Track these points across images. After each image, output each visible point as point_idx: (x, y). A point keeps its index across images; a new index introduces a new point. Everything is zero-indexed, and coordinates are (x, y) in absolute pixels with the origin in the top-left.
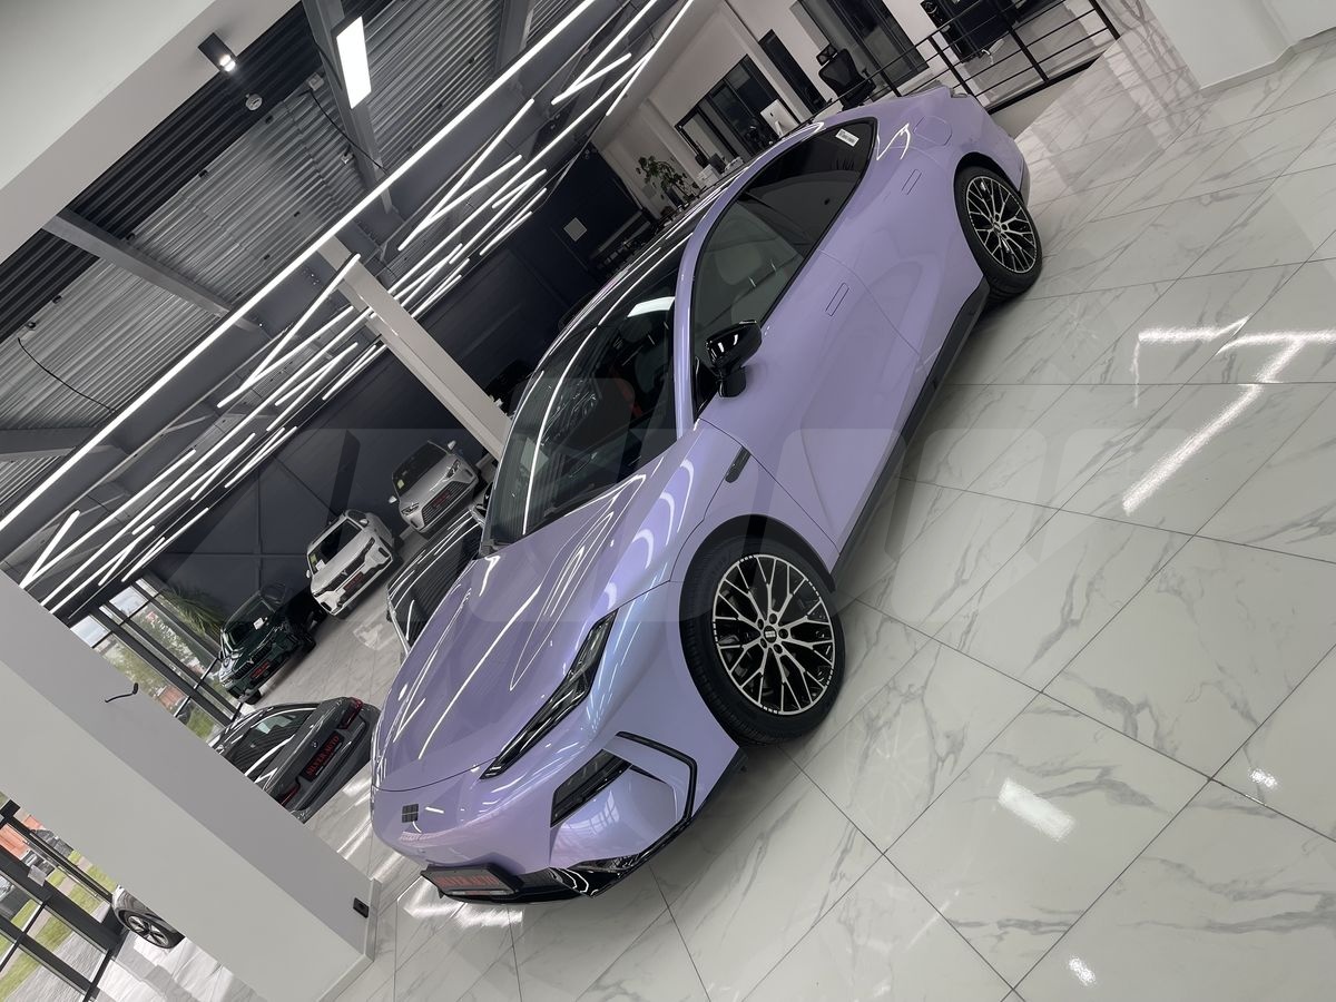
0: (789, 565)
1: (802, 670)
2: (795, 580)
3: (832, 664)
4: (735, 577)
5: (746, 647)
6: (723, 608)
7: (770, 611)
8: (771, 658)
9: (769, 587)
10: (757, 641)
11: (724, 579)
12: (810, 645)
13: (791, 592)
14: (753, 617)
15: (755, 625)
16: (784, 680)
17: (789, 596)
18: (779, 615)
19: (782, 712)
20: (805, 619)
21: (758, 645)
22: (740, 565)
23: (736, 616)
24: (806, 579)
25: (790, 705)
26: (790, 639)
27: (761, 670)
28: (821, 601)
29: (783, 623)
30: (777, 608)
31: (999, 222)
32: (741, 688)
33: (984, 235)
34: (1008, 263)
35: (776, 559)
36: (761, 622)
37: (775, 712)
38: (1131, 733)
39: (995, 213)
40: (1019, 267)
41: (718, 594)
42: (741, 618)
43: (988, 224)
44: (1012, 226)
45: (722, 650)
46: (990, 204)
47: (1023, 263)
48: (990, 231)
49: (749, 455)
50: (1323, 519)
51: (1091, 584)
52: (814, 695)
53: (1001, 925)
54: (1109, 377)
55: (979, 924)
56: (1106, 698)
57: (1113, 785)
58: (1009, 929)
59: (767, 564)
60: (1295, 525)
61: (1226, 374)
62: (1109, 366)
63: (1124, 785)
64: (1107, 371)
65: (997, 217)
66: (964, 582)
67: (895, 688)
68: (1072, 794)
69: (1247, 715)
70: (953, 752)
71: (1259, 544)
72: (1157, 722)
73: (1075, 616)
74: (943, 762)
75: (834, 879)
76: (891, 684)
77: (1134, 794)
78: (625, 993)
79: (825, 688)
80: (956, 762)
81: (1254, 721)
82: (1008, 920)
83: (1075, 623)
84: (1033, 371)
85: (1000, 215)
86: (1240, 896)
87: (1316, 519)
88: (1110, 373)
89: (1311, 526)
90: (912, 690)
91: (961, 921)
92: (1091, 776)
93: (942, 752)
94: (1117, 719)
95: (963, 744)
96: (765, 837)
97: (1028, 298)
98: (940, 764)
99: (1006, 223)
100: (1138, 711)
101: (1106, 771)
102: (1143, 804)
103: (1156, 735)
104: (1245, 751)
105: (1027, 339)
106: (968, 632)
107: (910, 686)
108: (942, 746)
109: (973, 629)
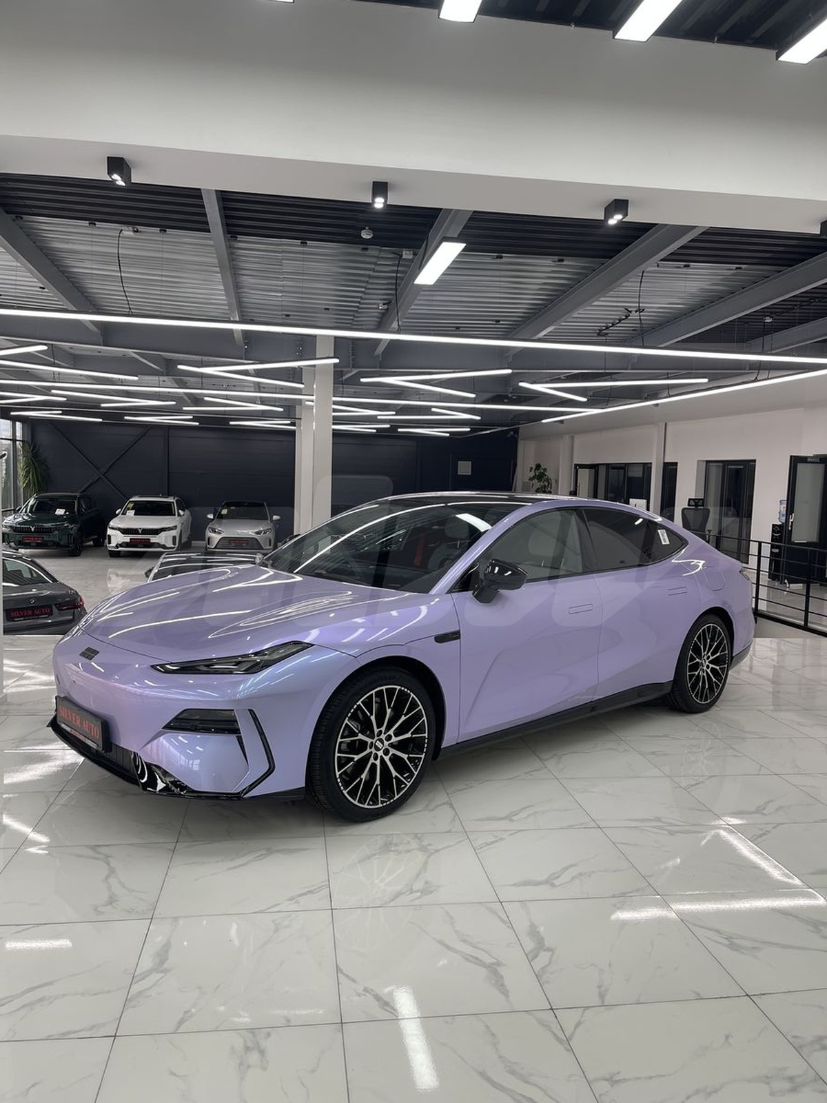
0: (425, 718)
1: (378, 782)
2: (420, 730)
3: (397, 797)
4: (391, 692)
5: (361, 736)
6: (368, 703)
7: (391, 732)
8: (367, 758)
9: (403, 718)
10: (369, 740)
11: (384, 688)
12: (394, 773)
13: (412, 734)
14: (379, 726)
15: (376, 731)
16: (363, 776)
17: (408, 735)
18: (394, 739)
19: (345, 792)
20: (405, 756)
21: (367, 742)
22: (400, 690)
23: (372, 714)
24: (426, 735)
25: (353, 793)
26: (387, 759)
27: (357, 758)
28: (423, 756)
29: (392, 745)
30: (396, 735)
31: (707, 661)
32: (337, 755)
33: (692, 659)
34: (694, 686)
35: (421, 707)
36: (380, 733)
37: (342, 788)
38: (531, 957)
39: (709, 654)
40: (696, 696)
41: (373, 692)
42: (373, 718)
43: (700, 657)
44: (713, 670)
45: (347, 724)
46: (711, 646)
47: (701, 695)
48: (697, 660)
49: (459, 638)
50: (734, 940)
51: (580, 874)
52: (371, 803)
53: (366, 990)
54: (690, 789)
55: (354, 981)
56: (534, 932)
57: (496, 973)
58: (368, 994)
59: (414, 705)
60: (718, 931)
61: (755, 837)
62: (697, 784)
63: (502, 977)
64: (693, 786)
65: (708, 658)
66: (511, 820)
67: (419, 839)
68: (467, 959)
69: (602, 996)
70: (422, 893)
71: (690, 926)
72: (550, 963)
73: (557, 882)
74: (411, 893)
75: (291, 900)
76: (419, 835)
77: (503, 985)
78: (108, 864)
79: (380, 805)
80: (418, 898)
81: (603, 1001)
82: (372, 990)
83: (553, 885)
84: (653, 753)
85: (711, 658)
86: (513, 1072)
87: (732, 938)
88: (694, 788)
89: (726, 939)
90: (429, 847)
91: (344, 971)
92: (488, 960)
93: (415, 888)
94: (530, 945)
95: (431, 892)
96: (270, 851)
97: (687, 717)
98: (408, 892)
99: (711, 666)
100: (545, 950)
101: (499, 964)
102: (503, 993)
103: (543, 968)
104: (584, 1010)
105: (667, 736)
106: (489, 845)
107: (430, 845)
108: (419, 885)
109: (493, 845)
